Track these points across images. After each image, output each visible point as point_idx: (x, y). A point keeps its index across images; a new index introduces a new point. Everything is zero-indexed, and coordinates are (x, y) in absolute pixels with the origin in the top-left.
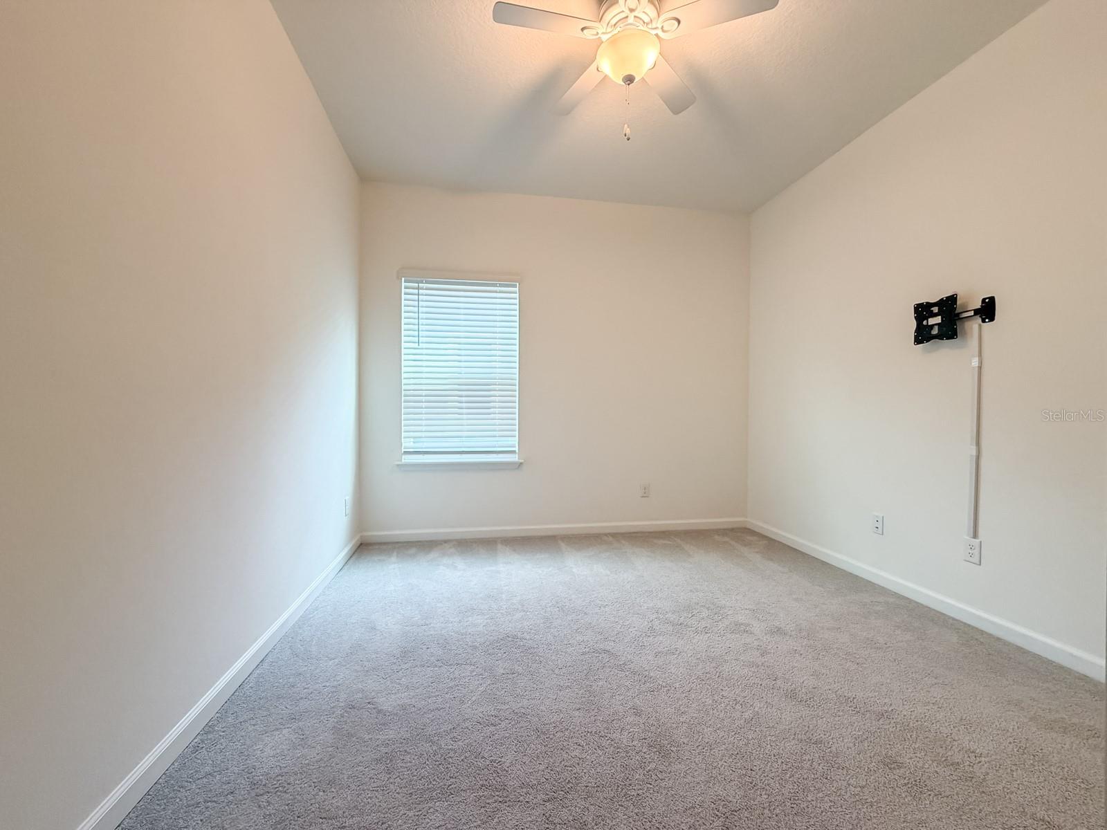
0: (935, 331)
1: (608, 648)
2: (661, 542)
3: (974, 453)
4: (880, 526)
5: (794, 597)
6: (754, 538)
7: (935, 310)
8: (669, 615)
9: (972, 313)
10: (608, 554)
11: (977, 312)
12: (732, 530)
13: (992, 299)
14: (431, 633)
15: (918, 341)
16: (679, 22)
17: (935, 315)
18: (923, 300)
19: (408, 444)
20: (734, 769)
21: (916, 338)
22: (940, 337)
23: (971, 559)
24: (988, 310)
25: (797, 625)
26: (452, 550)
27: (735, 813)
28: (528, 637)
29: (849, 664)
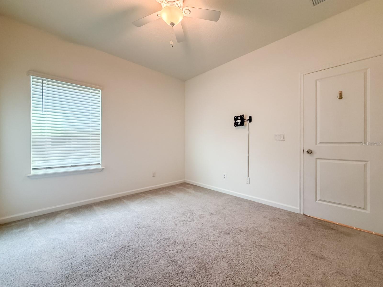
0: (239, 124)
1: (166, 237)
2: (162, 192)
3: (248, 156)
4: (225, 177)
5: (210, 202)
6: (189, 186)
7: (239, 118)
8: (179, 218)
9: (247, 120)
10: (145, 201)
11: (248, 120)
12: (181, 184)
13: (251, 117)
14: (80, 260)
15: (235, 126)
16: (190, 12)
17: (239, 119)
18: (236, 115)
19: (34, 164)
20: (226, 263)
21: (235, 125)
22: (240, 125)
23: (247, 183)
24: (250, 120)
25: (215, 211)
26: (69, 215)
27: (234, 278)
28: (131, 244)
29: (232, 218)
